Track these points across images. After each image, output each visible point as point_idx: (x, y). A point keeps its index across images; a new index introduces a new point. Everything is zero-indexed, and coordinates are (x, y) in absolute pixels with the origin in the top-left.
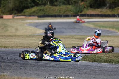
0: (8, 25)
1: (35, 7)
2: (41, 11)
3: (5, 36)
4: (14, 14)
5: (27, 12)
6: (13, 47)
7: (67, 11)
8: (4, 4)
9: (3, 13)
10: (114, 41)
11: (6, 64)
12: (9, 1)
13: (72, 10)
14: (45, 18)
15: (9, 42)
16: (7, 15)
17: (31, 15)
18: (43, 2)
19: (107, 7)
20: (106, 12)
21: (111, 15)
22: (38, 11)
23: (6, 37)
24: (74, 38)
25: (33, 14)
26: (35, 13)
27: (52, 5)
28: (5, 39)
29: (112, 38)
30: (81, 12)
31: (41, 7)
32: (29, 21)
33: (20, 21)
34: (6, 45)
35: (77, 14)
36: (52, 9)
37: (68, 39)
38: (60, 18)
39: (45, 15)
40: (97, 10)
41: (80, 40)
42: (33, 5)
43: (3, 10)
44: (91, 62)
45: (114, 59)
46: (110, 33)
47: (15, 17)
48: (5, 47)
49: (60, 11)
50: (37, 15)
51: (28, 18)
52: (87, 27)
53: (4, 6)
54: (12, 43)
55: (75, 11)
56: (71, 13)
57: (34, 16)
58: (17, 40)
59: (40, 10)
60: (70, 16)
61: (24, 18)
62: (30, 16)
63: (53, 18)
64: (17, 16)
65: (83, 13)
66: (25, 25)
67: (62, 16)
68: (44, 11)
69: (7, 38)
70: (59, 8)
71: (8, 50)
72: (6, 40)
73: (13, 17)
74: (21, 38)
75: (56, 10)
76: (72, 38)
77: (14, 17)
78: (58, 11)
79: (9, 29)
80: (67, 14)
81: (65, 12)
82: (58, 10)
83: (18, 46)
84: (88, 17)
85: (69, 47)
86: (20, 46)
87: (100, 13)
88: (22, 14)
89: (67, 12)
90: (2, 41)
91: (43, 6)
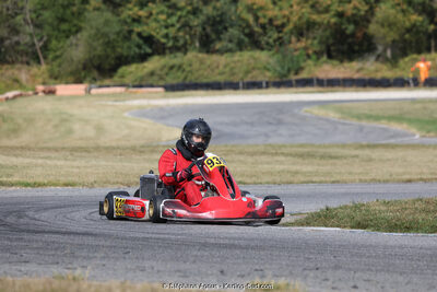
0: (71, 116)
1: (156, 58)
2: (175, 69)
3: (63, 149)
4: (91, 82)
5: (131, 73)
6: (92, 186)
7: (254, 69)
8: (58, 49)
9: (56, 78)
10: (405, 161)
11: (78, 240)
12: (74, 41)
13: (268, 66)
14: (186, 93)
15: (78, 167)
16: (67, 83)
17: (144, 83)
18: (178, 41)
19: (379, 56)
20: (377, 71)
21: (392, 81)
22: (166, 70)
23: (68, 153)
24: (283, 154)
25: (150, 82)
26: (155, 78)
27: (208, 52)
28: (66, 159)
29: (400, 153)
30: (296, 74)
31: (176, 57)
32: (136, 103)
33: (110, 103)
34: (70, 179)
35: (285, 79)
36: (208, 62)
37: (264, 158)
38: (232, 91)
39: (187, 82)
40: (346, 64)
41: (300, 160)
42: (149, 50)
43: (56, 70)
44: (348, 230)
45: (420, 217)
46: (392, 137)
47: (94, 91)
48: (66, 185)
49: (232, 69)
50: (162, 83)
51: (135, 93)
52: (320, 119)
53: (57, 57)
54: (89, 170)
55: (279, 69)
56: (268, 74)
57: (152, 86)
58: (103, 163)
59: (172, 68)
60: (264, 85)
61: (121, 93)
62: (141, 86)
63: (210, 92)
64: (100, 87)
65: (304, 75)
66: (126, 114)
67: (241, 85)
68: (184, 70)
69: (72, 155)
70: (229, 60)
71: (76, 193)
72: (68, 163)
73: (88, 91)
74: (115, 155)
75: (221, 67)
76: (276, 154)
77: (90, 89)
78: (227, 69)
79: (76, 127)
80: (254, 80)
81: (247, 72)
82: (225, 66)
83: (108, 182)
84: (321, 89)
85: (268, 183)
86: (116, 180)
87: (356, 76)
88: (116, 79)
89: (255, 73)
90: (56, 166)
91: (179, 54)
